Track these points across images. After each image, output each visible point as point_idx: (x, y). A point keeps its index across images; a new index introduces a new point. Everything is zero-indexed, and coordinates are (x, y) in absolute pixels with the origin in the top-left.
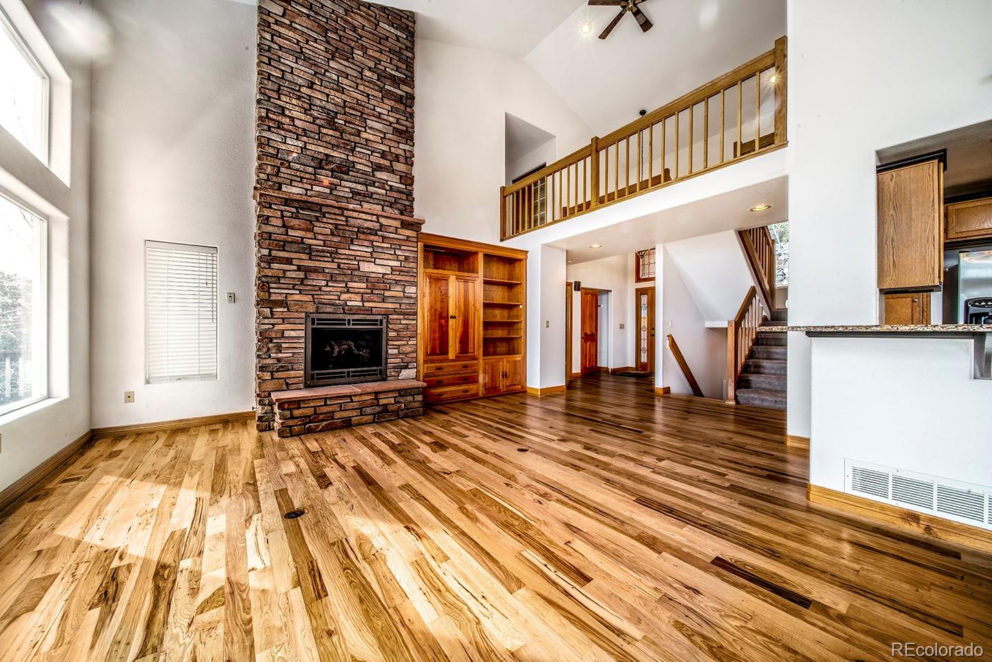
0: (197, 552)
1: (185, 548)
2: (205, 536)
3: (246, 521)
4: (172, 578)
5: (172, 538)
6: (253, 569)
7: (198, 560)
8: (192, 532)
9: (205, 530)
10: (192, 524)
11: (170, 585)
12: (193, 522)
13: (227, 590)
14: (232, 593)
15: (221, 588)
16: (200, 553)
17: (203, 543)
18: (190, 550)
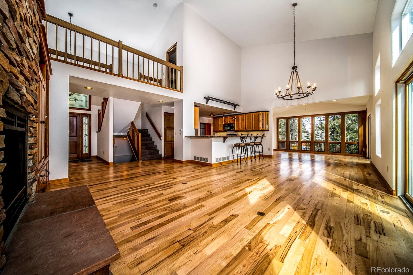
0: (299, 224)
1: (303, 228)
2: (294, 228)
3: (277, 223)
4: (309, 221)
5: (306, 237)
6: (288, 208)
7: (300, 221)
8: (297, 234)
9: (292, 231)
10: (295, 239)
11: (310, 219)
12: (295, 240)
13: (297, 209)
14: (296, 207)
15: (298, 210)
16: (298, 222)
17: (296, 225)
18: (301, 226)
